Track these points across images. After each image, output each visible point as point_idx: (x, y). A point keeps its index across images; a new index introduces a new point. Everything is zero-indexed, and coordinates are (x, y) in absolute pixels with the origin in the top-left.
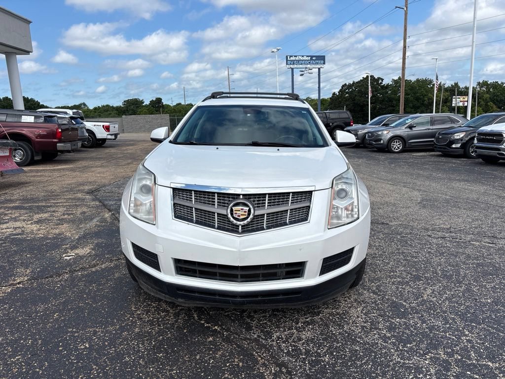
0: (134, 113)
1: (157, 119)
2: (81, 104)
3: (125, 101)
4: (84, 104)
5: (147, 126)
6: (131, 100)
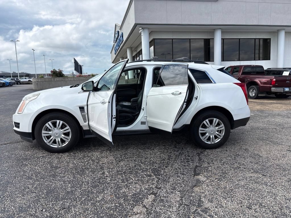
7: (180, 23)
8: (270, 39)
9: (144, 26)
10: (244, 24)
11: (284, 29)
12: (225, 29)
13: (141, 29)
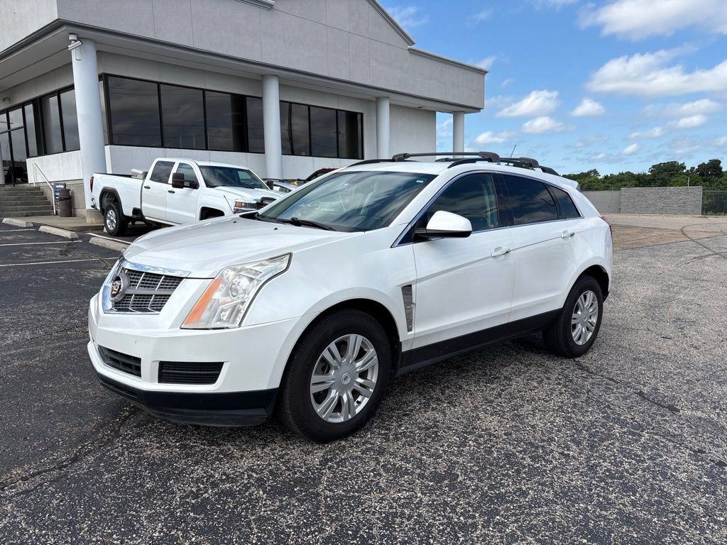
0: (664, 183)
1: (679, 194)
2: (591, 172)
3: (653, 167)
4: (595, 172)
5: (660, 205)
6: (664, 164)
7: (190, 45)
8: (362, 114)
9: (85, 32)
10: (326, 74)
11: (388, 98)
12: (290, 79)
13: (76, 41)
